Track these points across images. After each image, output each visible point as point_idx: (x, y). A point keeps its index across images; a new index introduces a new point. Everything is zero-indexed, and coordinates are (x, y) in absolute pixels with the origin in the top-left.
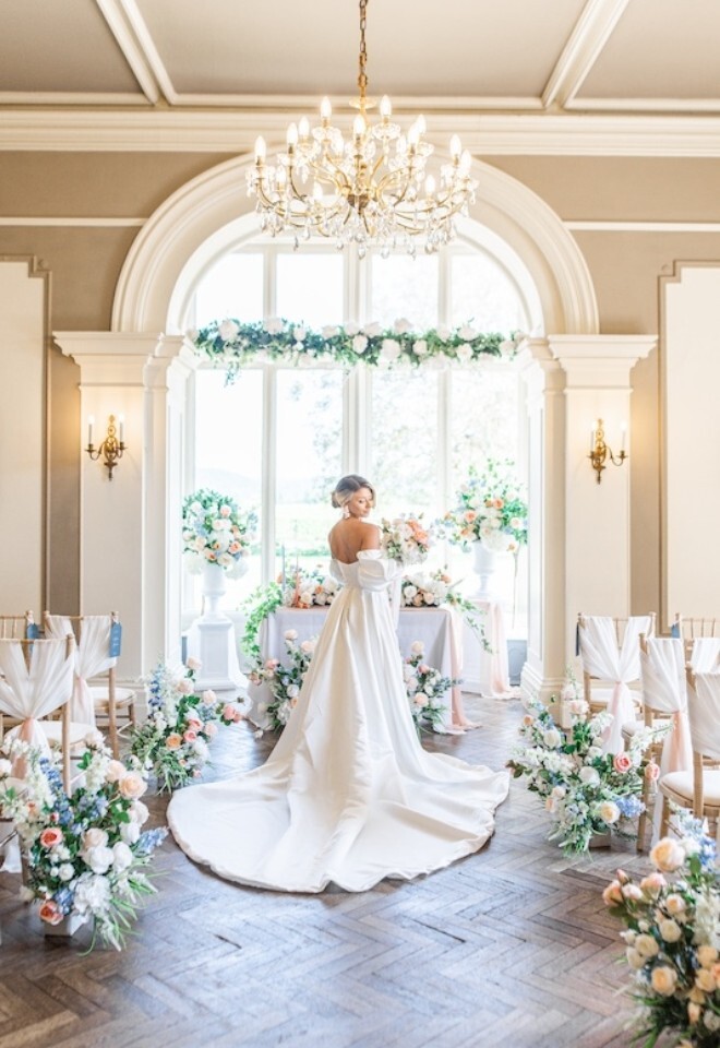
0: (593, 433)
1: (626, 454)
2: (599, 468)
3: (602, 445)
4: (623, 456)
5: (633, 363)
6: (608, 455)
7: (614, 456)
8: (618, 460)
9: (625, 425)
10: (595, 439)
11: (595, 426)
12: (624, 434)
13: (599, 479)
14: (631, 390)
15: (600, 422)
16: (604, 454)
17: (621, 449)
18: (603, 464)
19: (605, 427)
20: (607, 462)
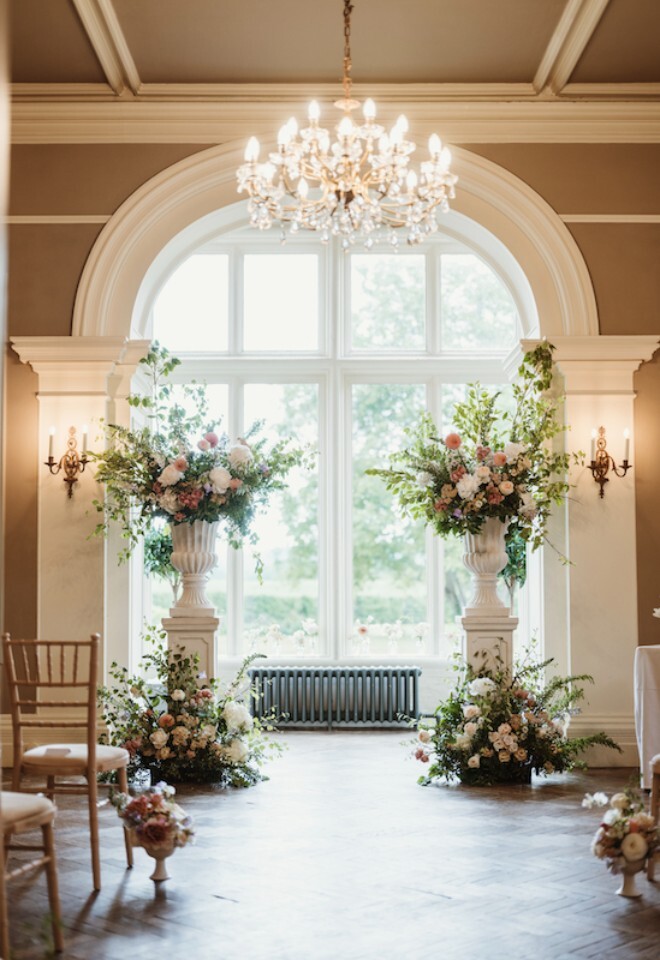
0: (593, 442)
1: (629, 464)
2: (602, 481)
3: (604, 456)
4: (626, 466)
5: (636, 366)
6: (611, 467)
7: (617, 466)
8: (621, 471)
9: (628, 432)
10: (597, 449)
11: (595, 434)
12: (628, 441)
13: (602, 493)
14: (635, 396)
15: (602, 430)
16: (606, 466)
17: (624, 458)
18: (606, 476)
19: (607, 436)
20: (610, 475)
